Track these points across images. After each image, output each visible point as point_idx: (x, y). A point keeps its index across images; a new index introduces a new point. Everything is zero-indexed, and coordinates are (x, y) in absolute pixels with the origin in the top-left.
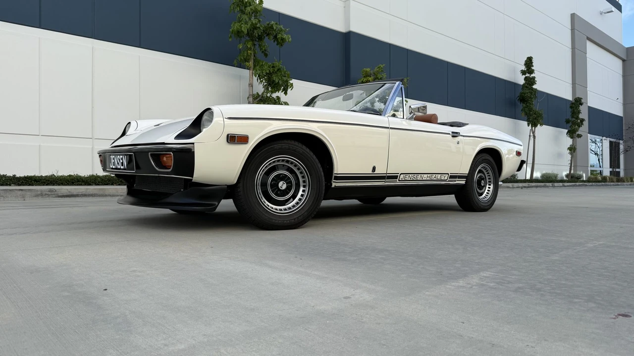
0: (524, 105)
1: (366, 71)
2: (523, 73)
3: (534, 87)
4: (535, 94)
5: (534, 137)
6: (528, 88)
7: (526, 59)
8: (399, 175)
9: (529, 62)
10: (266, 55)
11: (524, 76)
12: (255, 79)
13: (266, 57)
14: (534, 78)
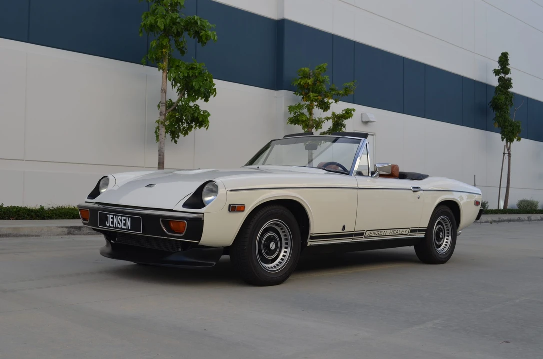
0: (498, 114)
1: (304, 72)
2: (496, 72)
3: (510, 90)
4: (511, 101)
5: (509, 154)
6: (502, 91)
7: (500, 55)
8: (365, 232)
9: (503, 59)
10: (183, 53)
11: (497, 77)
12: (169, 83)
13: (183, 55)
14: (509, 80)
